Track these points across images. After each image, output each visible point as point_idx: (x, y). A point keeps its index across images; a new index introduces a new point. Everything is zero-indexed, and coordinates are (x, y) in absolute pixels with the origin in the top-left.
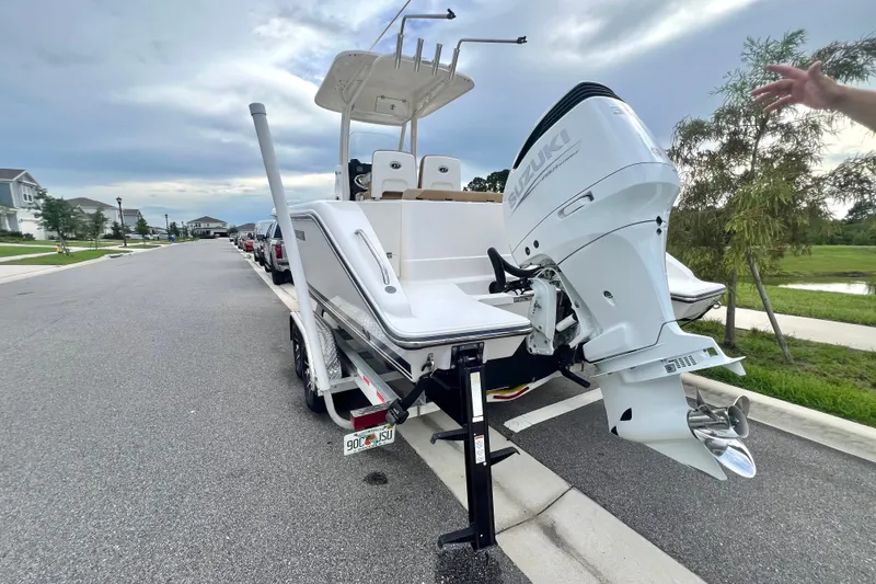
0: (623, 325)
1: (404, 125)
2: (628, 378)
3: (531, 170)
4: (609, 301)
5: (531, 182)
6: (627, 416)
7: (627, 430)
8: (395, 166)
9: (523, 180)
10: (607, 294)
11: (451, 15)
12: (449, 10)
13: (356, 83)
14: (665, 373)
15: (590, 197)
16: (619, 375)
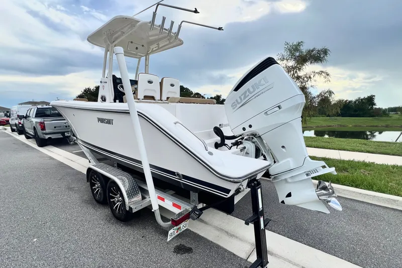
0: (289, 159)
1: (140, 59)
2: (289, 180)
3: (248, 93)
4: (284, 150)
5: (247, 99)
6: (289, 195)
7: (288, 201)
8: (150, 82)
9: (242, 97)
10: (283, 147)
11: (196, 11)
12: (195, 9)
13: (119, 33)
14: (306, 177)
15: (279, 107)
16: (286, 180)
